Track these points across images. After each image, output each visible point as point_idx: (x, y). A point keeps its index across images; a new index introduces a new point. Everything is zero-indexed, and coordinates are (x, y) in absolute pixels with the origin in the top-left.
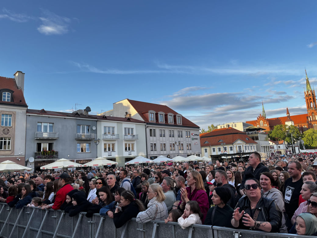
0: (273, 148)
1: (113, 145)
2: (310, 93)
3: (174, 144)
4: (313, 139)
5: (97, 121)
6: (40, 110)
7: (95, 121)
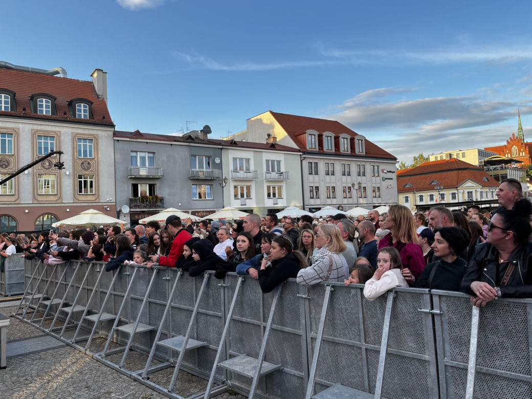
1: (248, 188)
3: (350, 188)
5: (221, 149)
6: (133, 132)
7: (219, 148)
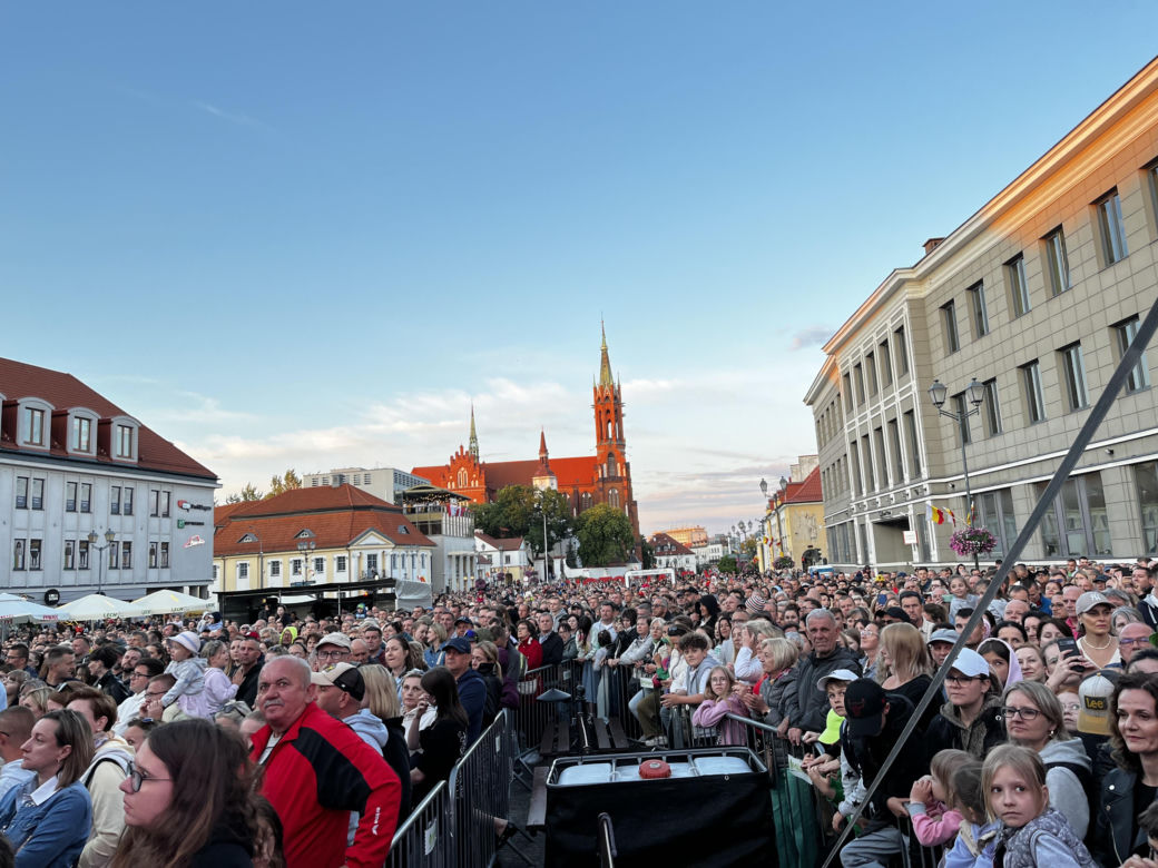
0: (489, 562)
2: (607, 392)
3: (85, 544)
4: (604, 535)
